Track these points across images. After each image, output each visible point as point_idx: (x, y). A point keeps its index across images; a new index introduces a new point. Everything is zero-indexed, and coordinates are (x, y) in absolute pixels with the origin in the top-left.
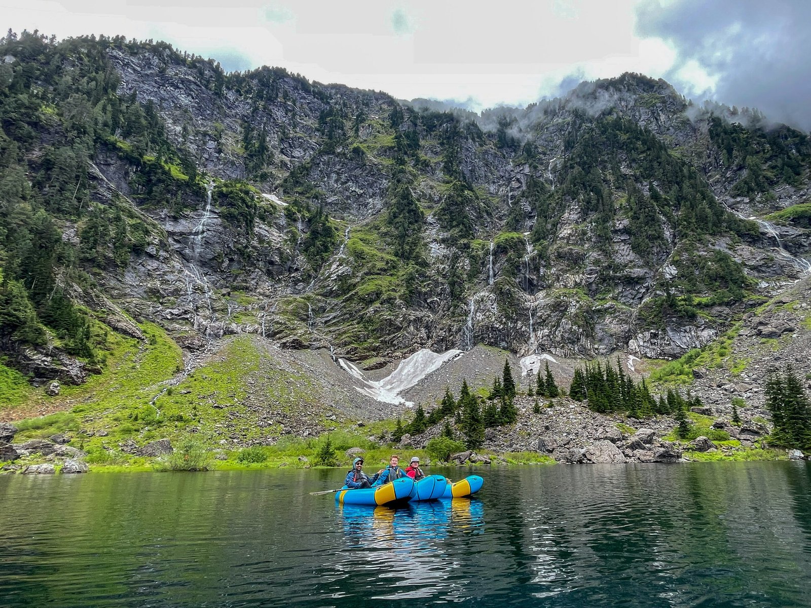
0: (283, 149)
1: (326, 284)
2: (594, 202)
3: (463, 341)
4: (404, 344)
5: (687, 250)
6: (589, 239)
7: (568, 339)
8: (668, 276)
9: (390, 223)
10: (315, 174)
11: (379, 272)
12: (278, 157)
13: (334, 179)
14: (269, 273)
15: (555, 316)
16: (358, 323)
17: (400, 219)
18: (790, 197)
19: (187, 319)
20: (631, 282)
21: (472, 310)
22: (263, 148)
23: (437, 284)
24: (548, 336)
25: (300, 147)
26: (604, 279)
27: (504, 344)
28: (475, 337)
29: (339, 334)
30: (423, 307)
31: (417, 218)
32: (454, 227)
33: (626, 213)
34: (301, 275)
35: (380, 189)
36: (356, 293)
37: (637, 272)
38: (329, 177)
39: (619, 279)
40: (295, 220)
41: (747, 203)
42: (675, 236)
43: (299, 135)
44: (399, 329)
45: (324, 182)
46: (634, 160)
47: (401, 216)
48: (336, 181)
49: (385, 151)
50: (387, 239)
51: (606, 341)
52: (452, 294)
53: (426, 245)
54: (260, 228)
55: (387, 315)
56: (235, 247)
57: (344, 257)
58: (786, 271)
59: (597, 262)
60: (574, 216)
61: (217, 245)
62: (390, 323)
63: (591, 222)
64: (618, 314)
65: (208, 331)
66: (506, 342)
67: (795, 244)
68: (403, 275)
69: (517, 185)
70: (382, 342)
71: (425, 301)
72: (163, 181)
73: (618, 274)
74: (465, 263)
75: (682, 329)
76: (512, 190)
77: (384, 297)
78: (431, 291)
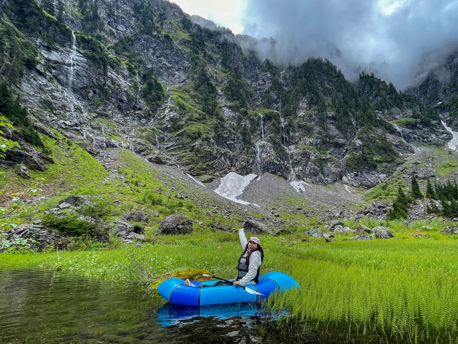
0: (109, 22)
1: (163, 122)
2: (315, 100)
3: (257, 169)
4: (220, 168)
5: (365, 133)
6: (314, 120)
7: (313, 173)
8: (358, 145)
9: (196, 90)
10: (138, 46)
11: (196, 120)
12: (107, 27)
13: (151, 52)
14: (120, 108)
15: (304, 160)
16: (190, 151)
17: (202, 87)
18: (399, 114)
19: (78, 130)
20: (338, 146)
21: (259, 152)
22: (96, 17)
23: (231, 133)
24: (302, 171)
25: (122, 24)
26: (324, 143)
27: (279, 173)
28: (263, 167)
29: (180, 157)
30: (225, 146)
31: (212, 90)
32: (235, 100)
33: (332, 108)
34: (144, 114)
35: (183, 66)
36: (185, 131)
37: (341, 141)
38: (148, 50)
39: (332, 144)
40: (134, 74)
41: (381, 114)
42: (357, 125)
43: (121, 15)
44: (215, 158)
45: (144, 53)
46: (331, 81)
47: (203, 86)
48: (153, 54)
49: (185, 42)
50: (196, 99)
51: (331, 176)
52: (244, 140)
53: (221, 108)
54: (111, 73)
55: (207, 148)
56: (97, 82)
57: (173, 106)
58: (409, 149)
59: (319, 133)
60: (305, 106)
61: (84, 78)
62: (210, 154)
63: (314, 110)
64: (333, 162)
65: (94, 142)
66: (281, 172)
67: (408, 137)
68: (211, 124)
69: (262, 83)
70: (207, 165)
71: (226, 143)
72: (36, 15)
73: (331, 141)
74: (246, 123)
75: (371, 173)
76: (259, 85)
77: (204, 136)
78: (229, 137)
